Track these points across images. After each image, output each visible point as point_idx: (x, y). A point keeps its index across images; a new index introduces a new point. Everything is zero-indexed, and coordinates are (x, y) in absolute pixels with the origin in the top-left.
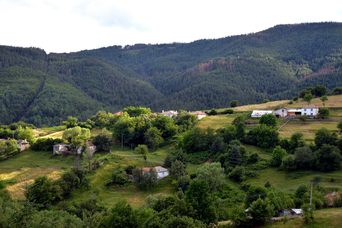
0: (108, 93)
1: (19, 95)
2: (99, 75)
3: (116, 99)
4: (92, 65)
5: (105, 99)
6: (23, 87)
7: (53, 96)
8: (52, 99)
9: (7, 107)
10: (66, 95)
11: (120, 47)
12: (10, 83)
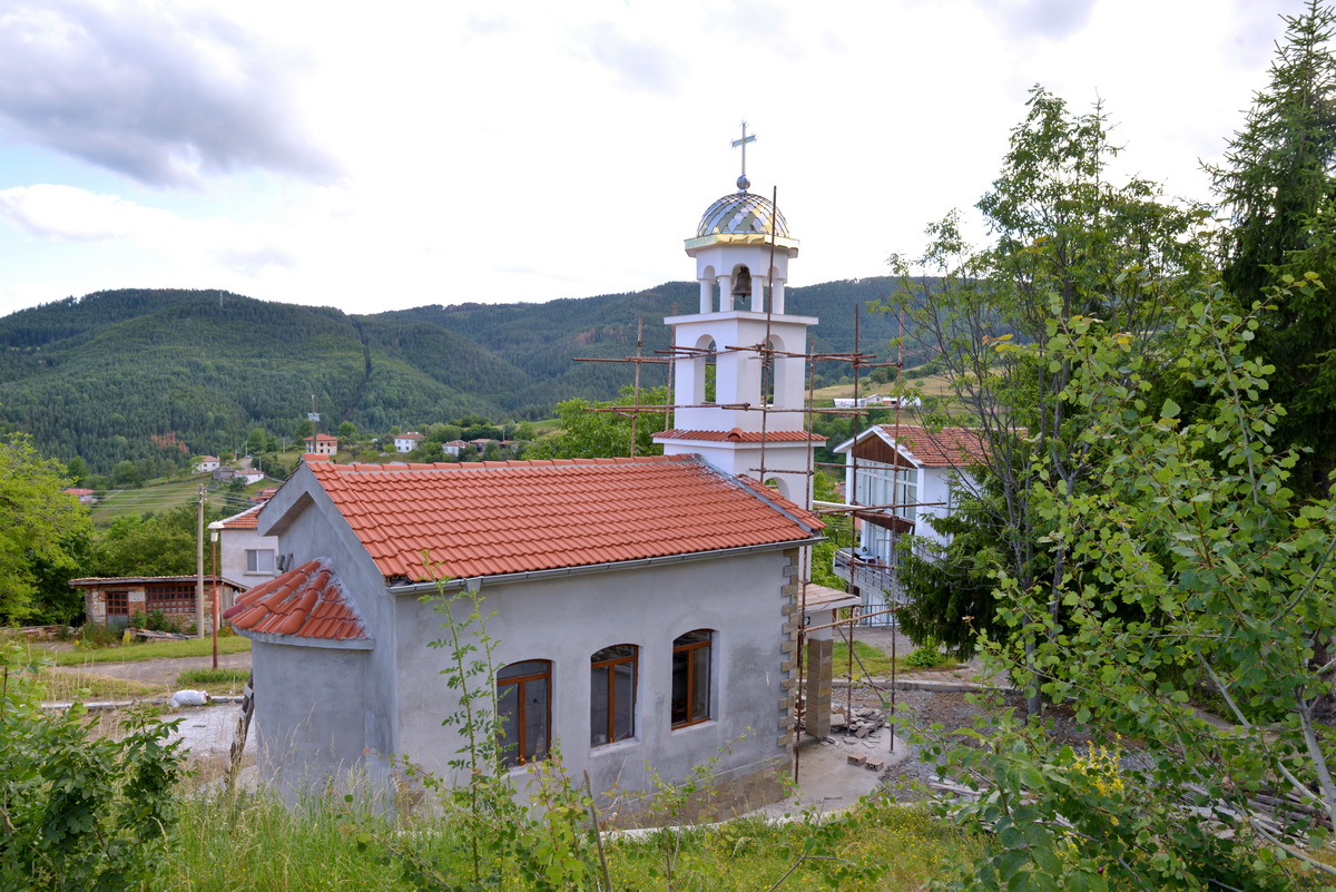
0: (458, 373)
1: (344, 376)
2: (442, 348)
3: (471, 382)
4: (428, 332)
5: (455, 383)
6: (344, 364)
7: (391, 378)
8: (392, 382)
9: (329, 394)
10: (410, 377)
11: (441, 307)
12: (324, 359)
